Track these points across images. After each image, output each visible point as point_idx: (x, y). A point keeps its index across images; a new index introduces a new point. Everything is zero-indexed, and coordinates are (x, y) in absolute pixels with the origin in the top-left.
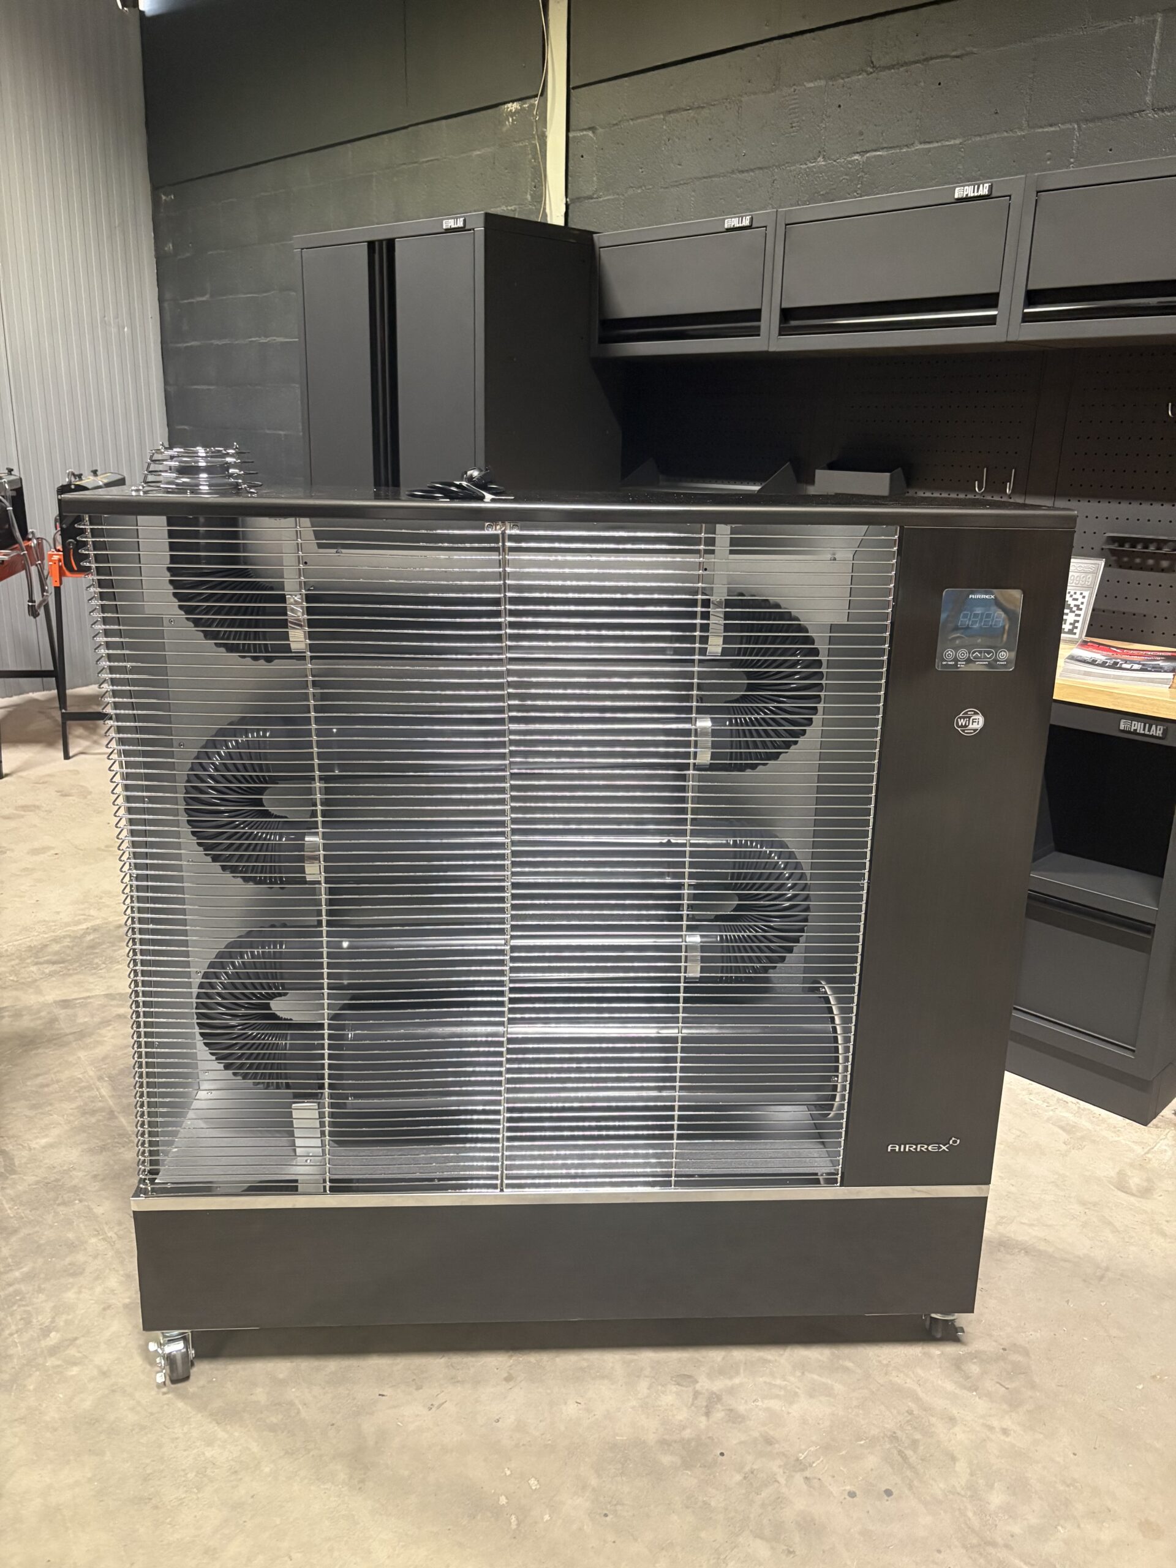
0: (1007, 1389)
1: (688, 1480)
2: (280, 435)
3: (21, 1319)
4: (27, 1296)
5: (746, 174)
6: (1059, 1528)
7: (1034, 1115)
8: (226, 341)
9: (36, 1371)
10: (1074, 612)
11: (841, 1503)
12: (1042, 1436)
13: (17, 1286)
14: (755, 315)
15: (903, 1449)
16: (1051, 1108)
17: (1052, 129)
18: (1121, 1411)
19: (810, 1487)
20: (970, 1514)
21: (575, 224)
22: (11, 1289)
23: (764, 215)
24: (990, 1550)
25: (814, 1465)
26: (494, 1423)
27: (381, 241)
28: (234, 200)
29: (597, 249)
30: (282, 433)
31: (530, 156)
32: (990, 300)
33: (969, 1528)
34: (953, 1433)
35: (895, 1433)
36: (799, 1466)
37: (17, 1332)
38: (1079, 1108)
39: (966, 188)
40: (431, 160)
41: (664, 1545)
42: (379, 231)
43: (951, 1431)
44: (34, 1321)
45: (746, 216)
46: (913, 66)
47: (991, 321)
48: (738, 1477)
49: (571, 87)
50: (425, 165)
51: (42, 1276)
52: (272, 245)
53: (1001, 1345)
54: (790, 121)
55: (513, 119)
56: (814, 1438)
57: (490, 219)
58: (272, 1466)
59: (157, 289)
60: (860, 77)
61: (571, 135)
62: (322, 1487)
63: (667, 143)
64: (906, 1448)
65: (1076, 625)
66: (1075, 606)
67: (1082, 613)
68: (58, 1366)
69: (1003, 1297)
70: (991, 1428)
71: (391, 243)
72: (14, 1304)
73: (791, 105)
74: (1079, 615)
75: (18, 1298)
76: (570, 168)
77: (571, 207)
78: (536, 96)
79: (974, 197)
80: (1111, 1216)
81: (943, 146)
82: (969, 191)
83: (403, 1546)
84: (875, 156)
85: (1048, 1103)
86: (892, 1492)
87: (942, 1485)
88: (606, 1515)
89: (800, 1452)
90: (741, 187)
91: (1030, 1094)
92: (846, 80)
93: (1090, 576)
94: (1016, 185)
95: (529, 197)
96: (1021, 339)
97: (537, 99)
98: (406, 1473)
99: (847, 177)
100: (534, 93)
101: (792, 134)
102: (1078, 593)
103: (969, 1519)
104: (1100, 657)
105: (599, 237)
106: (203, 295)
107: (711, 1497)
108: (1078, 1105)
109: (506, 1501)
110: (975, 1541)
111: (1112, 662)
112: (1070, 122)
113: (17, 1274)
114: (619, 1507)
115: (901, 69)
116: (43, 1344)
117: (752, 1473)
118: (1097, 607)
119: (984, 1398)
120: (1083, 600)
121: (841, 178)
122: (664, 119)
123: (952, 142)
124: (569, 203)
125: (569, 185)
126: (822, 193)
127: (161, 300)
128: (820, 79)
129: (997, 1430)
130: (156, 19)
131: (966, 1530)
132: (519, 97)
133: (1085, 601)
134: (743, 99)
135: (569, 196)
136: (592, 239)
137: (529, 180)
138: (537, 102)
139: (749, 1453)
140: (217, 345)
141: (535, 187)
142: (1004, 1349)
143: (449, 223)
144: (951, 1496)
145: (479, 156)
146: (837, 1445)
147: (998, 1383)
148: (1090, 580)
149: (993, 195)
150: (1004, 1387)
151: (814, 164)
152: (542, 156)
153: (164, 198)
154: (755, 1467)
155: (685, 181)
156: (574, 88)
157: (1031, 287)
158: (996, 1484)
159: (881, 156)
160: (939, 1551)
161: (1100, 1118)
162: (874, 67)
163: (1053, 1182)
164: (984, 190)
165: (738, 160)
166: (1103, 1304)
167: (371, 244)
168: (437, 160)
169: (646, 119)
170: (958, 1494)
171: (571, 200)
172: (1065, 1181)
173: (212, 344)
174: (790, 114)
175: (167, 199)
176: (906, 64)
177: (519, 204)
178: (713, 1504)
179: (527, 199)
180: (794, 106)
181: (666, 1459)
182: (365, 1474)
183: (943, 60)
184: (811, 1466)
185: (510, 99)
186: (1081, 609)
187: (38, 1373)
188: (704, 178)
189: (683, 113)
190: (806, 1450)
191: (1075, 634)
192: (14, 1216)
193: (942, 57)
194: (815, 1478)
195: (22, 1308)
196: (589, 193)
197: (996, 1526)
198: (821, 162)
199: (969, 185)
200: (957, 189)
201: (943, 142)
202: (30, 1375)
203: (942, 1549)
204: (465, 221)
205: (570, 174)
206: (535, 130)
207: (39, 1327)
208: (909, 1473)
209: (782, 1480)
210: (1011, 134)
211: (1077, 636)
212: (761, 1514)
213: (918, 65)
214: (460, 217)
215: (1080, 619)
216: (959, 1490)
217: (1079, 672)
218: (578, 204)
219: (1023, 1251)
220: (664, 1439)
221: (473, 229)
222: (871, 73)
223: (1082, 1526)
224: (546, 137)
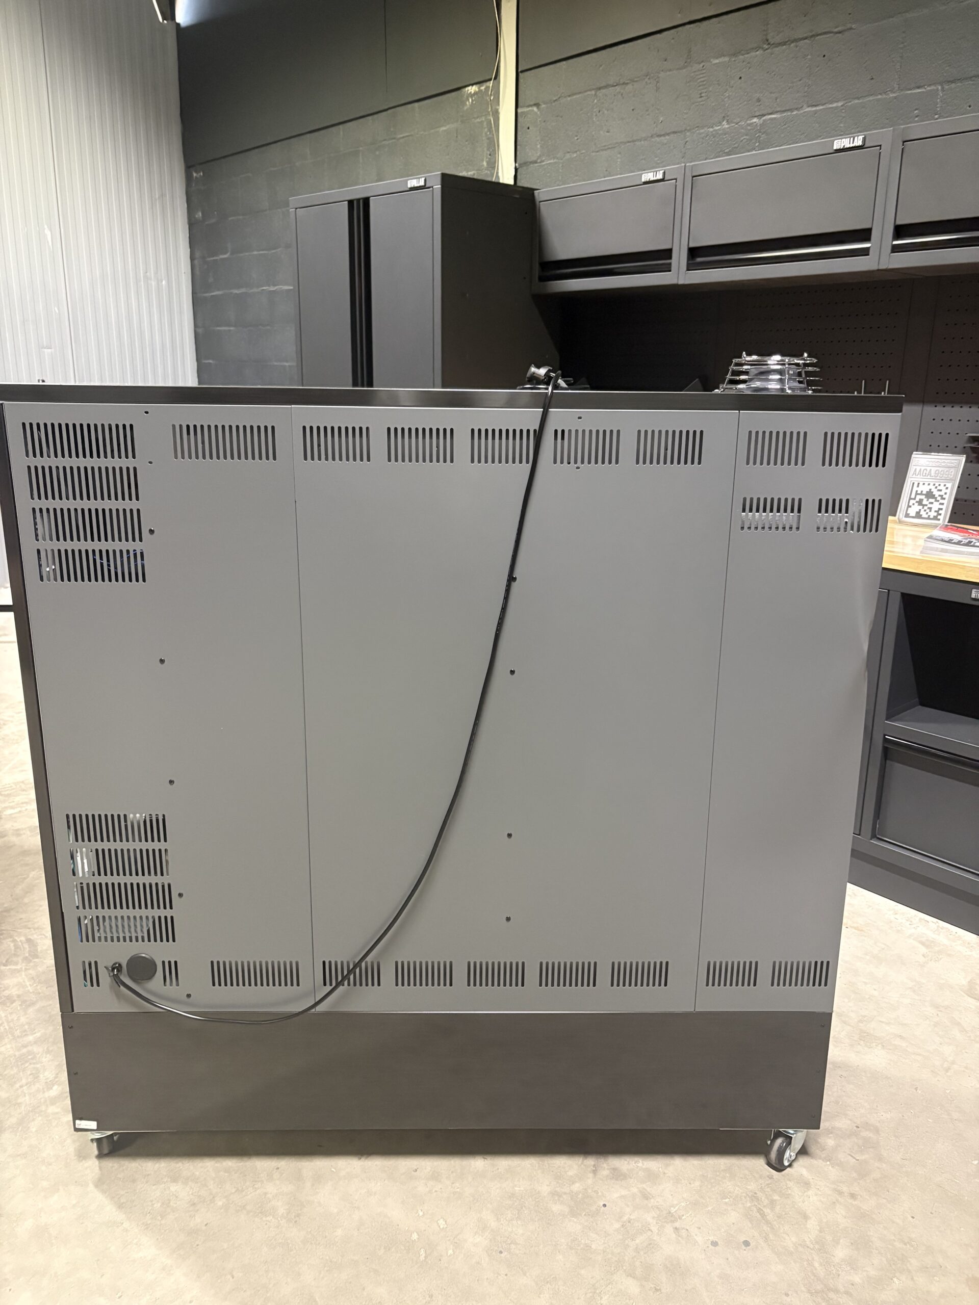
0: (858, 1160)
1: (574, 1226)
2: (285, 366)
3: (31, 1075)
4: (38, 1056)
5: (662, 138)
6: (895, 1279)
7: (898, 931)
8: (243, 290)
9: (39, 1116)
10: (938, 501)
11: (705, 1250)
12: (885, 1201)
13: (30, 1048)
14: (667, 254)
15: (762, 1208)
16: (913, 926)
17: (919, 90)
18: (956, 1182)
19: (679, 1236)
20: (816, 1265)
21: (522, 183)
22: (25, 1050)
23: (674, 169)
24: (832, 1295)
25: (683, 1218)
26: (413, 1172)
27: (358, 200)
28: (250, 175)
29: (537, 203)
30: (287, 364)
31: (486, 130)
32: (864, 234)
33: (815, 1276)
34: (807, 1196)
35: (755, 1193)
36: (671, 1217)
37: (26, 1084)
38: (938, 926)
39: (843, 140)
40: (407, 136)
41: (548, 1280)
42: (357, 192)
43: (806, 1193)
44: (41, 1076)
45: (659, 171)
46: (802, 42)
47: (865, 252)
48: (617, 1225)
49: (519, 70)
50: (401, 141)
51: (51, 1040)
52: (279, 210)
53: (855, 1123)
54: (700, 92)
55: (472, 100)
56: (685, 1195)
57: (448, 180)
58: (224, 1200)
59: (189, 250)
60: (758, 53)
61: (519, 110)
62: (264, 1219)
63: (598, 114)
64: (764, 1206)
65: (940, 512)
66: (939, 496)
67: (945, 502)
68: (57, 1113)
69: (860, 1083)
70: (841, 1193)
71: (366, 201)
72: (26, 1062)
73: (699, 79)
74: (943, 504)
75: (30, 1057)
76: (519, 138)
77: (519, 171)
78: (490, 80)
79: (850, 148)
80: (960, 1018)
81: (827, 108)
82: (846, 143)
83: (327, 1271)
84: (771, 119)
85: (911, 922)
86: (750, 1243)
87: (794, 1239)
88: (501, 1252)
89: (672, 1206)
90: (659, 149)
91: (896, 914)
92: (746, 56)
93: (952, 470)
94: (885, 136)
95: (485, 163)
96: (891, 267)
97: (492, 82)
98: (336, 1211)
99: (747, 137)
100: (489, 77)
101: (701, 103)
102: (942, 484)
103: (816, 1269)
104: (956, 537)
105: (539, 193)
106: (225, 253)
107: (591, 1241)
108: (937, 924)
109: (418, 1237)
110: (819, 1287)
111: (967, 541)
112: (934, 84)
113: (31, 1038)
114: (513, 1246)
115: (792, 45)
116: (47, 1095)
117: (629, 1222)
118: (958, 497)
119: (837, 1167)
120: (946, 491)
121: (742, 138)
122: (595, 94)
123: (835, 105)
124: (517, 167)
125: (518, 153)
126: (726, 151)
127: (192, 258)
128: (724, 56)
129: (846, 1194)
130: (189, 29)
131: (812, 1277)
132: (476, 81)
133: (948, 491)
134: (660, 75)
135: (518, 161)
136: (533, 194)
137: (485, 149)
138: (491, 85)
139: (628, 1206)
140: (236, 294)
141: (490, 155)
142: (857, 1127)
143: (413, 183)
144: (801, 1249)
145: (445, 131)
146: (704, 1201)
147: (849, 1155)
148: (953, 474)
149: (866, 146)
150: (854, 1158)
151: (719, 127)
152: (495, 130)
153: (195, 175)
154: (632, 1217)
155: (612, 146)
156: (522, 72)
157: (899, 222)
158: (841, 1241)
159: (775, 118)
160: (787, 1295)
161: (957, 935)
162: (769, 44)
163: (911, 988)
164: (858, 142)
165: (656, 126)
166: (948, 1092)
167: (351, 203)
168: (412, 135)
169: (580, 95)
170: (808, 1247)
171: (520, 165)
172: (921, 987)
173: (231, 293)
174: (700, 86)
175: (198, 176)
176: (795, 40)
177: (477, 170)
178: (593, 1246)
179: (483, 165)
180: (702, 79)
181: (556, 1208)
182: (301, 1210)
183: (828, 36)
184: (680, 1218)
185: (468, 83)
186: (944, 499)
187: (40, 1118)
188: (629, 142)
189: (610, 89)
190: (677, 1205)
191: (939, 520)
192: (33, 992)
193: (825, 33)
194: (683, 1228)
195: (32, 1066)
196: (535, 159)
197: (839, 1275)
198: (725, 125)
199: (846, 138)
200: (836, 142)
201: (827, 105)
202: (34, 1120)
203: (790, 1293)
204: (425, 180)
205: (518, 143)
206: (490, 108)
207: (45, 1081)
208: (765, 1228)
209: (655, 1229)
210: (884, 96)
211: (941, 522)
212: (635, 1256)
213: (805, 41)
214: (421, 177)
215: (944, 507)
216: (808, 1243)
217: (937, 549)
218: (525, 168)
219: (880, 1045)
220: (556, 1191)
221: (432, 187)
222: (767, 49)
223: (915, 1278)
224: (499, 113)
